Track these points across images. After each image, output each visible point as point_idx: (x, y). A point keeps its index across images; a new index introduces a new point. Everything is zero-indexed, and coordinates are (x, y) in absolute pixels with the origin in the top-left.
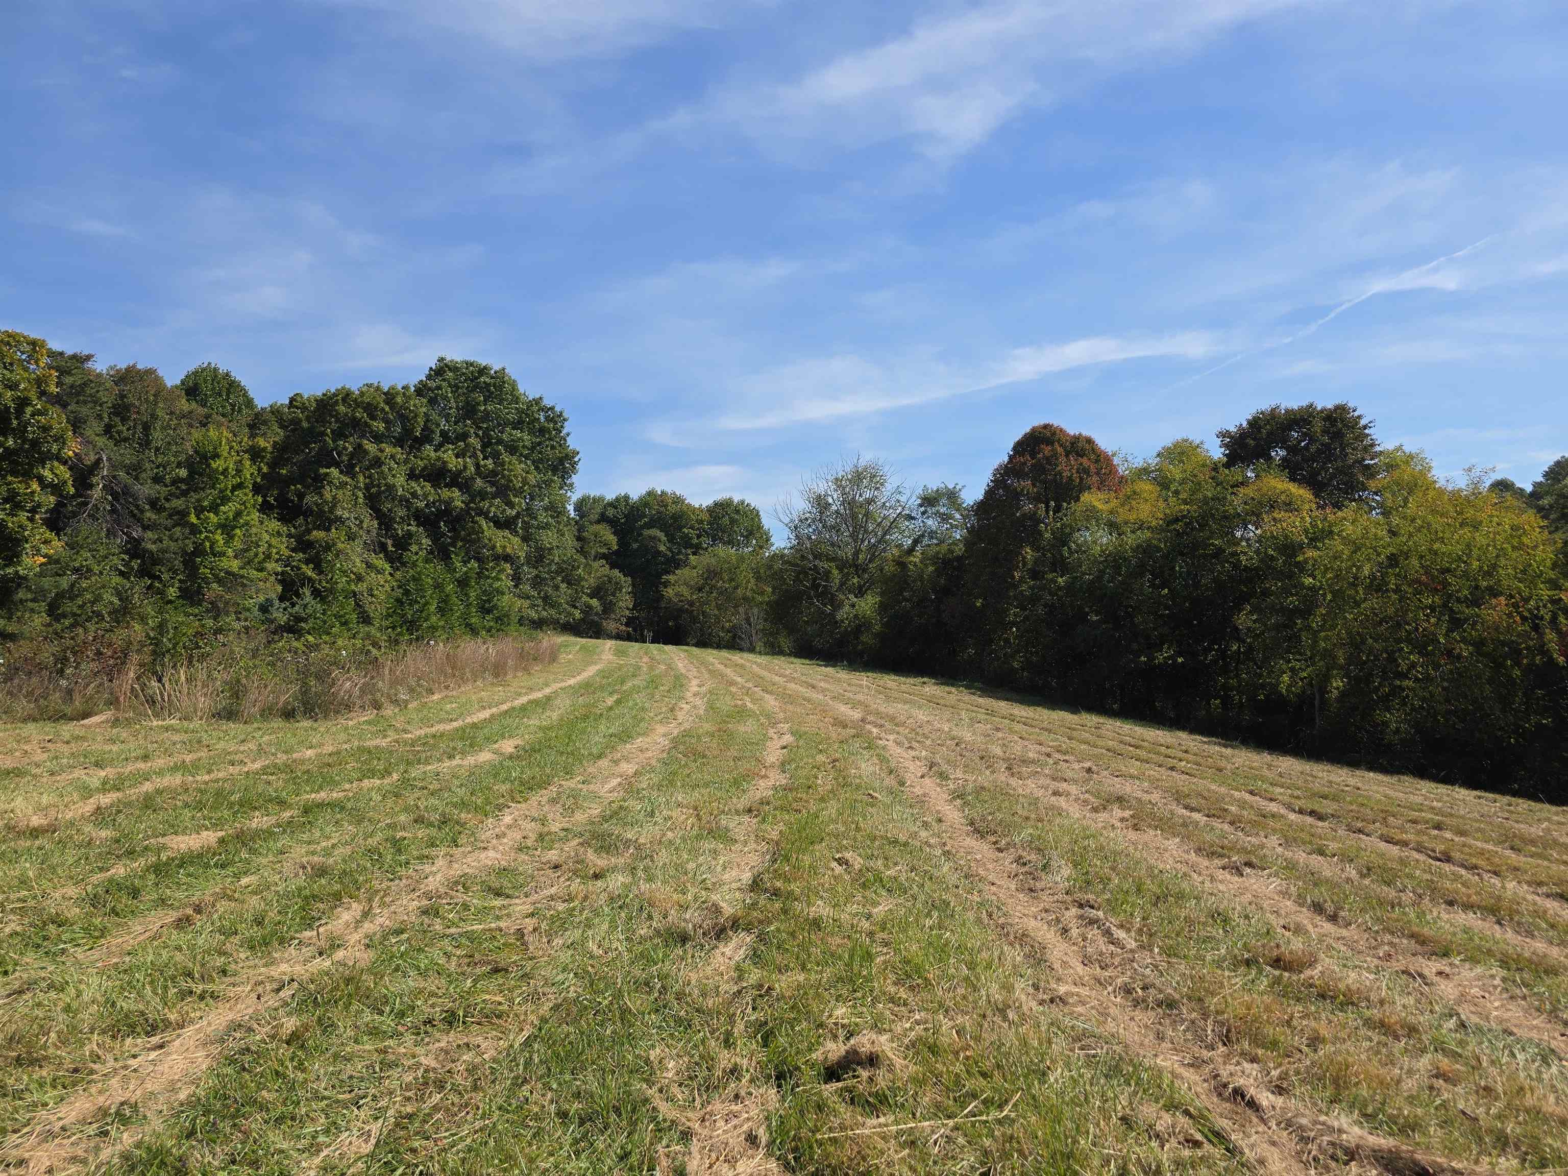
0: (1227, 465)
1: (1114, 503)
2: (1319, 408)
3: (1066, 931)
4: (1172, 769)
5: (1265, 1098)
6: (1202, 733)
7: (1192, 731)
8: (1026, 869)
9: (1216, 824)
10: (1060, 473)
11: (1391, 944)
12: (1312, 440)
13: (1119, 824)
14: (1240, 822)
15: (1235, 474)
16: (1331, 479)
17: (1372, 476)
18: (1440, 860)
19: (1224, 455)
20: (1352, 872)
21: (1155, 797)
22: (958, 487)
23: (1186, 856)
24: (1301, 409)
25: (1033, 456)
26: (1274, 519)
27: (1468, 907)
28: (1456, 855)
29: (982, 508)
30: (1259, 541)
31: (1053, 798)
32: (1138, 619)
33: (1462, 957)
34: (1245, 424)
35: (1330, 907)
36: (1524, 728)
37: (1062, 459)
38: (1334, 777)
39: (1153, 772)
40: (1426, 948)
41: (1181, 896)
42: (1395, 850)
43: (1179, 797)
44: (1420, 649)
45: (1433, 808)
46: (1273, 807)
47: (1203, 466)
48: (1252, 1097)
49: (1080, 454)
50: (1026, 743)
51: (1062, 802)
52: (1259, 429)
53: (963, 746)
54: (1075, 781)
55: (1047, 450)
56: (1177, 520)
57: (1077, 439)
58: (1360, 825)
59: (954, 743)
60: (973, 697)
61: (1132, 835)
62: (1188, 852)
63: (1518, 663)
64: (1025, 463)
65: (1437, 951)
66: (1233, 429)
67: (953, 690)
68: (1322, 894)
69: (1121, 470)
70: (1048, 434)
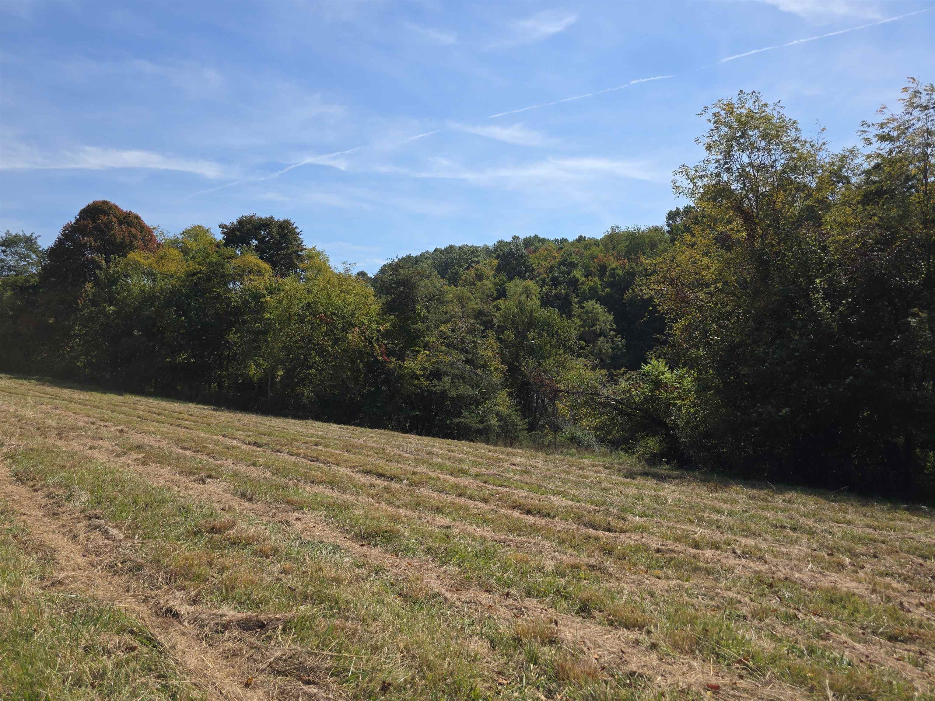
0: (226, 245)
1: (151, 260)
2: (276, 220)
3: (76, 537)
4: (178, 426)
5: (184, 609)
6: (204, 404)
7: (198, 403)
8: (54, 500)
9: (199, 456)
10: (114, 235)
11: (277, 508)
12: (272, 237)
13: (133, 463)
14: (213, 453)
15: (229, 251)
16: (281, 260)
17: (302, 261)
18: (313, 461)
19: (223, 238)
20: (268, 474)
21: (164, 444)
22: (34, 236)
23: (173, 477)
24: (266, 219)
25: (94, 221)
26: (250, 279)
27: (320, 483)
28: (321, 458)
29: (54, 252)
30: (242, 292)
31: (89, 451)
32: (167, 334)
33: (309, 508)
34: (235, 222)
35: (249, 494)
36: (363, 393)
37: (116, 226)
38: (273, 424)
39: (165, 429)
40: (293, 507)
41: (163, 501)
42: (293, 458)
43: (179, 442)
44: (320, 354)
45: (318, 435)
46: (235, 443)
47: (211, 243)
48: (176, 611)
49: (130, 224)
50: (77, 416)
51: (96, 453)
52: (243, 226)
53: (24, 421)
54: (109, 439)
55: (104, 218)
56: (193, 274)
57: (128, 215)
58: (278, 447)
59: (17, 420)
60: (42, 387)
61: (141, 469)
62: (174, 474)
63: (361, 362)
64: (87, 225)
65: (298, 507)
66: (228, 224)
67: (26, 382)
68: (248, 488)
69: (158, 239)
70: (105, 208)
